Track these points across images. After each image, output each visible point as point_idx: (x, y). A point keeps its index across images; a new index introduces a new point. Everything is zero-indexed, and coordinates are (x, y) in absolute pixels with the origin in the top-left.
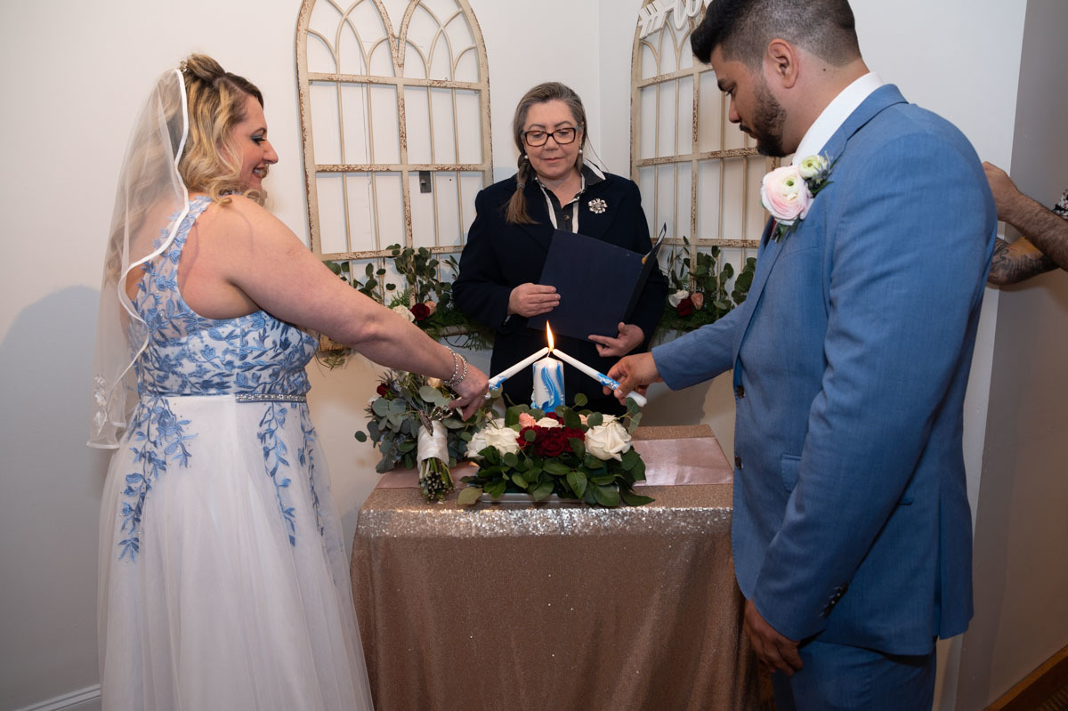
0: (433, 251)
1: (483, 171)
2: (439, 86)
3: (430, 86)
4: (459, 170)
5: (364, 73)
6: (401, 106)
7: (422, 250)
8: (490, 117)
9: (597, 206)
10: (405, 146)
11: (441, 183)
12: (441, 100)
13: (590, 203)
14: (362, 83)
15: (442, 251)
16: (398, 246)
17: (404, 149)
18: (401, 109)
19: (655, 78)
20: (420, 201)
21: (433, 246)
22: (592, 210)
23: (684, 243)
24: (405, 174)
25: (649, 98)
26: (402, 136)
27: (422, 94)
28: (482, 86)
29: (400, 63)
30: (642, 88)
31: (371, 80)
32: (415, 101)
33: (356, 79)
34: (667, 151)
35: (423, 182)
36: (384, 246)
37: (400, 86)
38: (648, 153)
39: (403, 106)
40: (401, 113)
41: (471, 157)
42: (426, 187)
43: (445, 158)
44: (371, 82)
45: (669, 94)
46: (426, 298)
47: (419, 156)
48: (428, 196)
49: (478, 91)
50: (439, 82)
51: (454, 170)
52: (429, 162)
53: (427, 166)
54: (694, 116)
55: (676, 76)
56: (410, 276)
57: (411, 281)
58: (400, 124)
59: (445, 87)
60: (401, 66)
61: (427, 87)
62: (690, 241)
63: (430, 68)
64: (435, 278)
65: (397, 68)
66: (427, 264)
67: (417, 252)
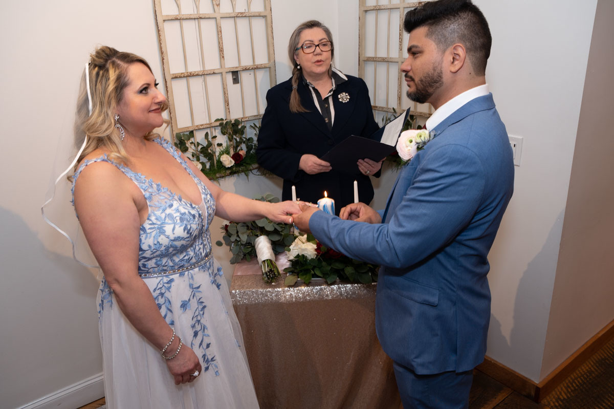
0: (243, 120)
1: (270, 68)
2: (241, 16)
3: (237, 17)
4: (255, 68)
5: (196, 13)
6: (219, 31)
7: (236, 121)
8: (272, 33)
9: (344, 97)
10: (223, 57)
11: (245, 77)
12: (242, 24)
13: (339, 96)
14: (195, 19)
15: (247, 119)
16: (222, 119)
17: (222, 59)
18: (219, 33)
19: (375, 7)
20: (233, 89)
21: (242, 116)
22: (340, 100)
23: (393, 111)
24: (224, 74)
25: (371, 17)
26: (221, 50)
27: (231, 21)
28: (267, 13)
29: (218, 3)
30: (366, 11)
31: (201, 16)
32: (227, 26)
33: (192, 17)
34: (382, 54)
35: (234, 77)
36: (213, 120)
37: (218, 18)
38: (370, 53)
39: (221, 32)
40: (220, 36)
41: (262, 59)
42: (236, 81)
43: (247, 62)
44: (201, 18)
45: (384, 16)
46: (239, 148)
47: (231, 63)
48: (238, 85)
49: (265, 17)
50: (242, 13)
51: (252, 69)
52: (237, 65)
53: (237, 67)
54: (400, 35)
55: (389, 7)
56: (230, 136)
57: (230, 139)
58: (219, 43)
59: (245, 16)
60: (218, 5)
61: (234, 17)
62: (397, 110)
63: (235, 5)
64: (244, 136)
65: (216, 7)
66: (240, 127)
67: (233, 122)
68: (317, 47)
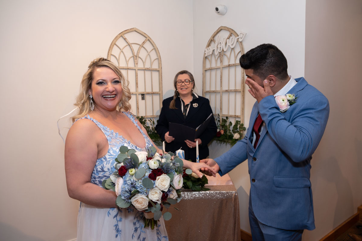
0: (145, 117)
1: (160, 94)
2: (148, 70)
3: (145, 70)
4: (153, 94)
5: (126, 66)
6: (136, 75)
7: (142, 117)
8: (162, 78)
9: (195, 105)
10: (138, 87)
11: (148, 97)
12: (148, 73)
13: (193, 104)
14: (126, 69)
15: (147, 117)
17: (137, 88)
18: (137, 76)
19: (210, 68)
20: (142, 103)
21: (145, 115)
22: (194, 106)
23: (218, 115)
24: (137, 95)
25: (208, 73)
26: (137, 84)
27: (143, 72)
28: (160, 69)
29: (137, 63)
30: (206, 71)
31: (129, 68)
32: (141, 74)
33: (124, 68)
34: (213, 89)
35: (142, 97)
37: (137, 70)
38: (208, 89)
39: (137, 75)
40: (137, 77)
41: (156, 89)
42: (143, 98)
43: (149, 90)
44: (128, 69)
45: (213, 73)
47: (141, 90)
48: (144, 101)
49: (158, 71)
50: (148, 68)
51: (151, 93)
52: (144, 91)
53: (144, 92)
54: (221, 80)
55: (216, 68)
58: (136, 80)
59: (149, 70)
60: (137, 64)
61: (144, 70)
62: (220, 115)
63: (145, 64)
64: (145, 125)
65: (136, 65)
66: (143, 120)
67: (140, 117)
68: (183, 83)
